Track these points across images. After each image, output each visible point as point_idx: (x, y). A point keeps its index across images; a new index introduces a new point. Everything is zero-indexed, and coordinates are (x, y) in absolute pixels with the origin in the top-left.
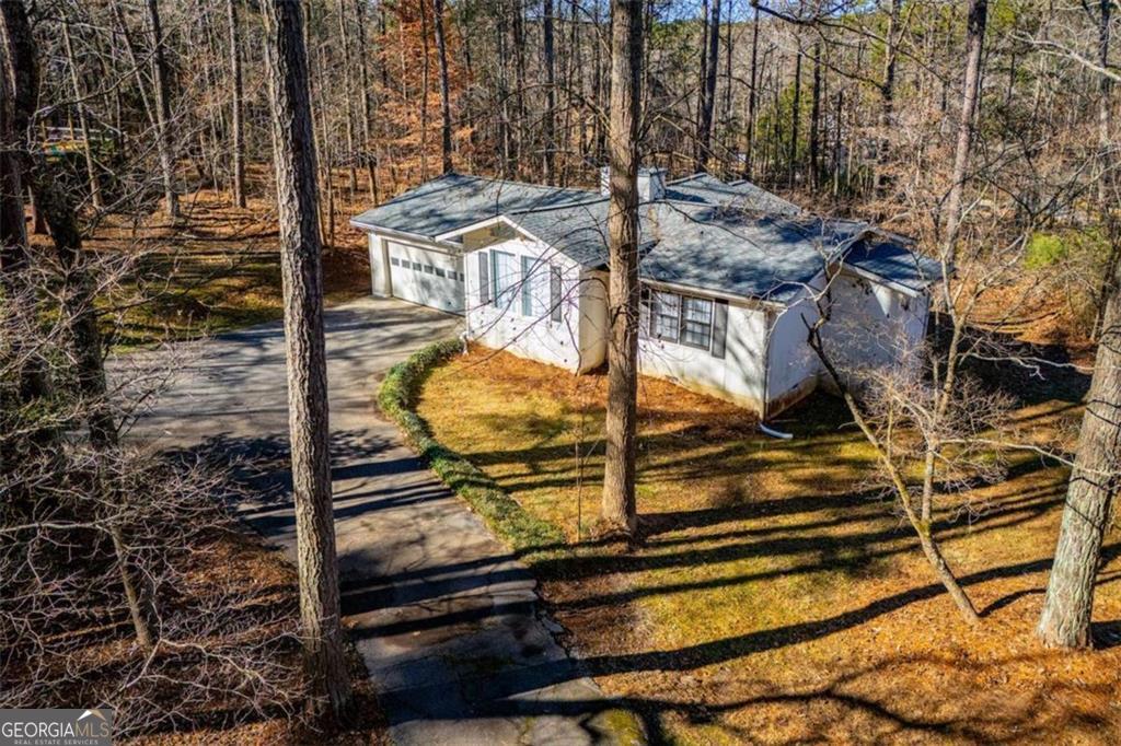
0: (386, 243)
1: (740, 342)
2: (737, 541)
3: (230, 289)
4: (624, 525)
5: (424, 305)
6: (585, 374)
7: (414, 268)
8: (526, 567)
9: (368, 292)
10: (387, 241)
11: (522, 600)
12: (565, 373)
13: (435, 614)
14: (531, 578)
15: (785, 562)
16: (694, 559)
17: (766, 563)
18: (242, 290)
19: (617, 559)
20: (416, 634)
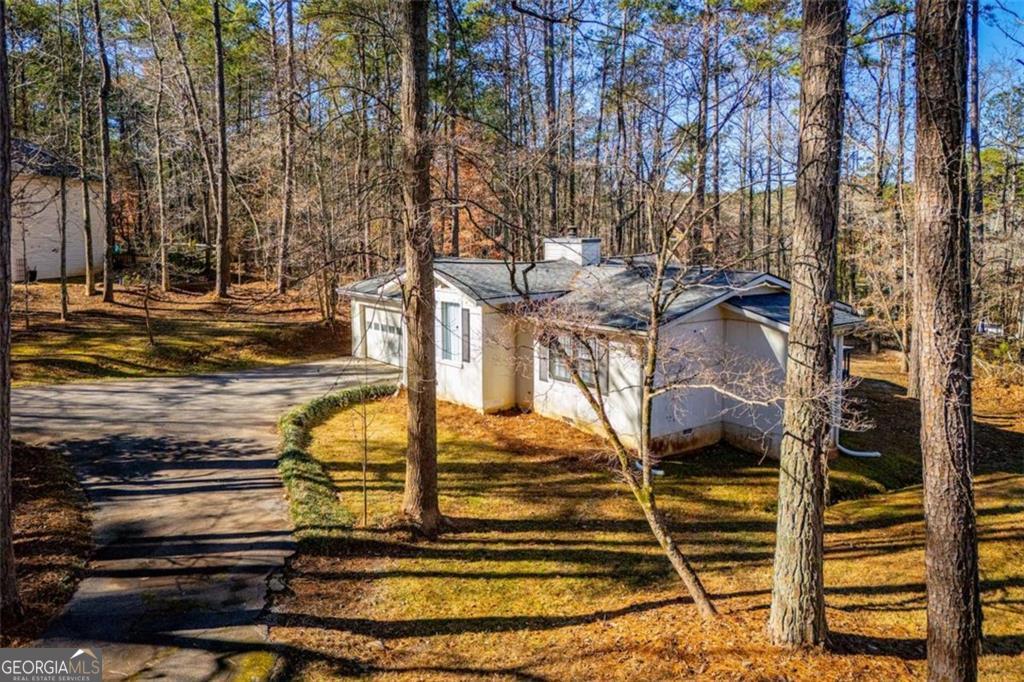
0: (364, 308)
1: (621, 374)
2: (536, 547)
3: (228, 344)
4: (417, 517)
5: (389, 364)
6: (490, 414)
7: (383, 330)
8: (296, 541)
9: (349, 355)
10: (364, 307)
11: (268, 564)
12: (471, 412)
13: (176, 566)
14: (293, 549)
15: (574, 568)
16: (476, 556)
17: (552, 566)
18: (238, 346)
19: (394, 546)
20: (143, 579)
